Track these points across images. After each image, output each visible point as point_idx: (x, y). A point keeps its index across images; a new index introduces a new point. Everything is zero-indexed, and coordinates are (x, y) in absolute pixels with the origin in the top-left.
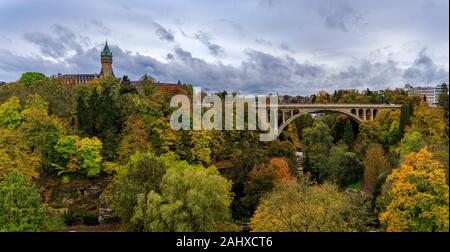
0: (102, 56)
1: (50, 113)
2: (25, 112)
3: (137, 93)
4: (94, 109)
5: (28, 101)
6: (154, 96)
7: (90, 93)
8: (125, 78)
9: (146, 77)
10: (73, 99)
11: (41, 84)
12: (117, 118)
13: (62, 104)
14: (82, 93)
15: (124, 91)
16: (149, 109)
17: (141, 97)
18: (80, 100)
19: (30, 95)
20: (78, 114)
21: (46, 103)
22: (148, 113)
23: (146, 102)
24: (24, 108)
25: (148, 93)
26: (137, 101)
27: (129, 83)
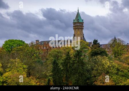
0: (74, 23)
1: (29, 75)
2: (6, 74)
3: (107, 55)
4: (68, 71)
5: (9, 65)
6: (123, 57)
7: (64, 56)
8: (95, 42)
9: (115, 40)
10: (48, 62)
11: (21, 50)
12: (88, 79)
13: (38, 67)
14: (57, 57)
15: (94, 54)
16: (118, 70)
17: (110, 59)
18: (55, 63)
19: (11, 60)
20: (53, 76)
21: (25, 66)
22: (117, 74)
23: (116, 63)
24: (5, 72)
25: (117, 54)
26: (106, 62)
27: (99, 46)
